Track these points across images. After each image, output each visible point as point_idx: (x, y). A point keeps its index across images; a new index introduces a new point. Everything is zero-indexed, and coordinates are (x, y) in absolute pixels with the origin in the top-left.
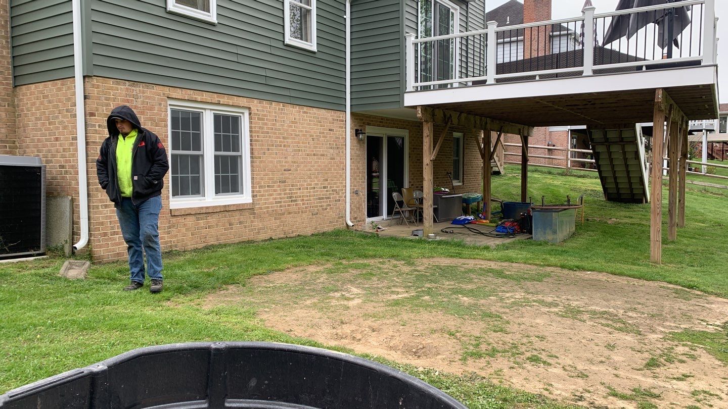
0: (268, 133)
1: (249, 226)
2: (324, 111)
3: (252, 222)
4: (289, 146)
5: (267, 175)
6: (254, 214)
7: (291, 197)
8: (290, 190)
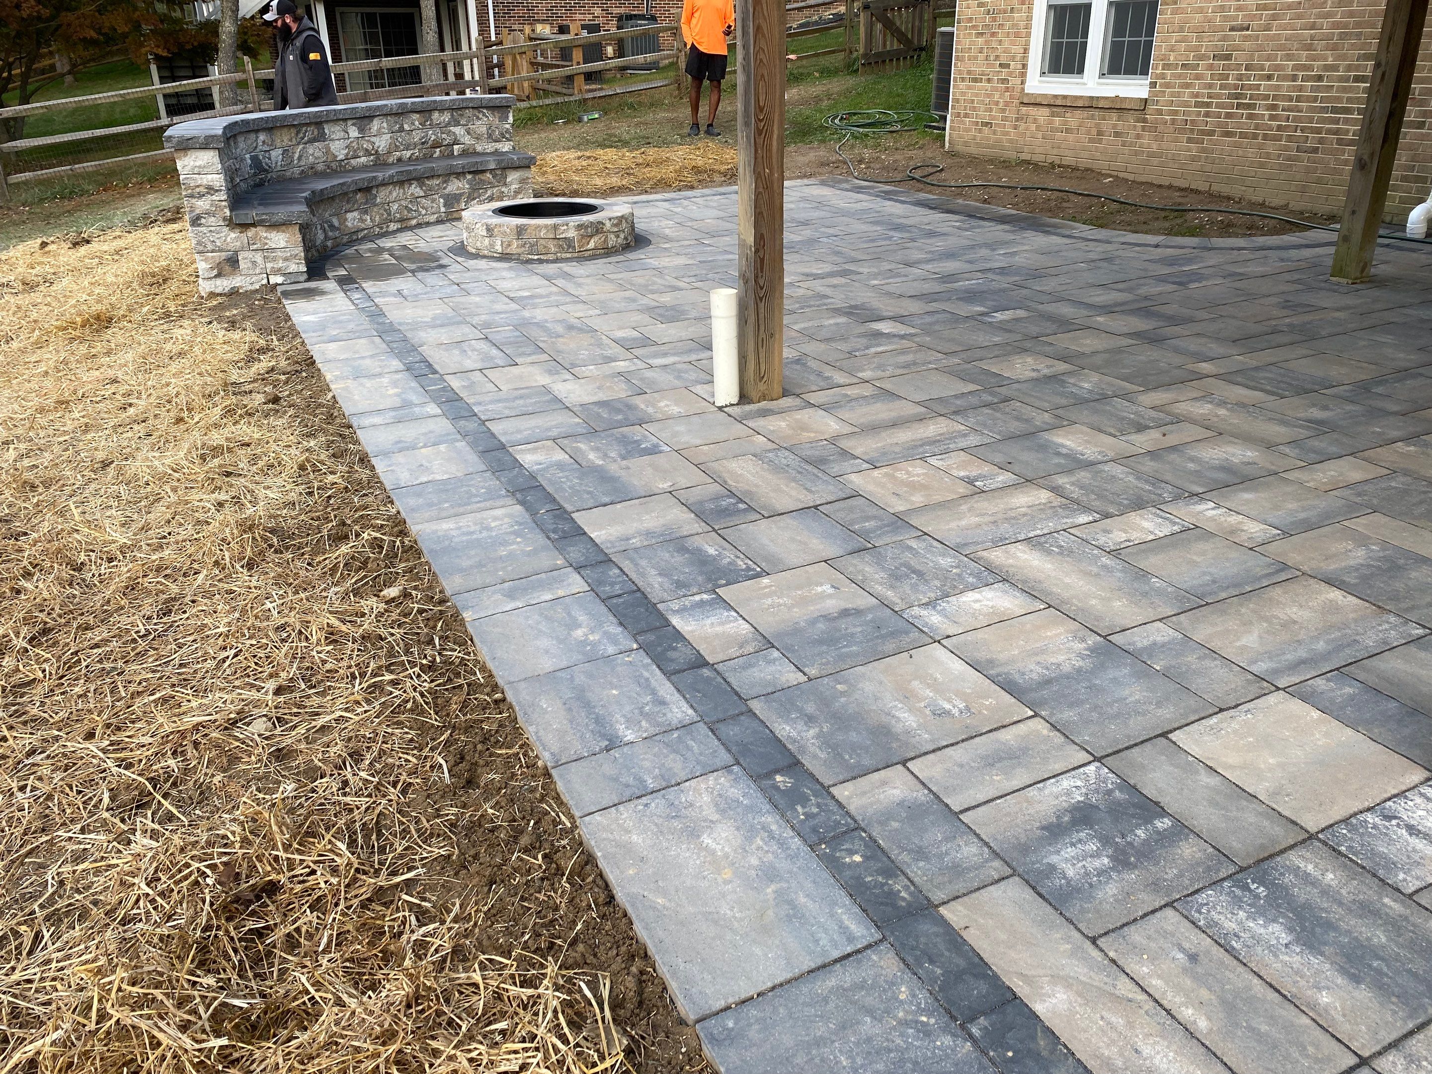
1: (1131, 144)
6: (1145, 121)
7: (1237, 96)
8: (1240, 78)
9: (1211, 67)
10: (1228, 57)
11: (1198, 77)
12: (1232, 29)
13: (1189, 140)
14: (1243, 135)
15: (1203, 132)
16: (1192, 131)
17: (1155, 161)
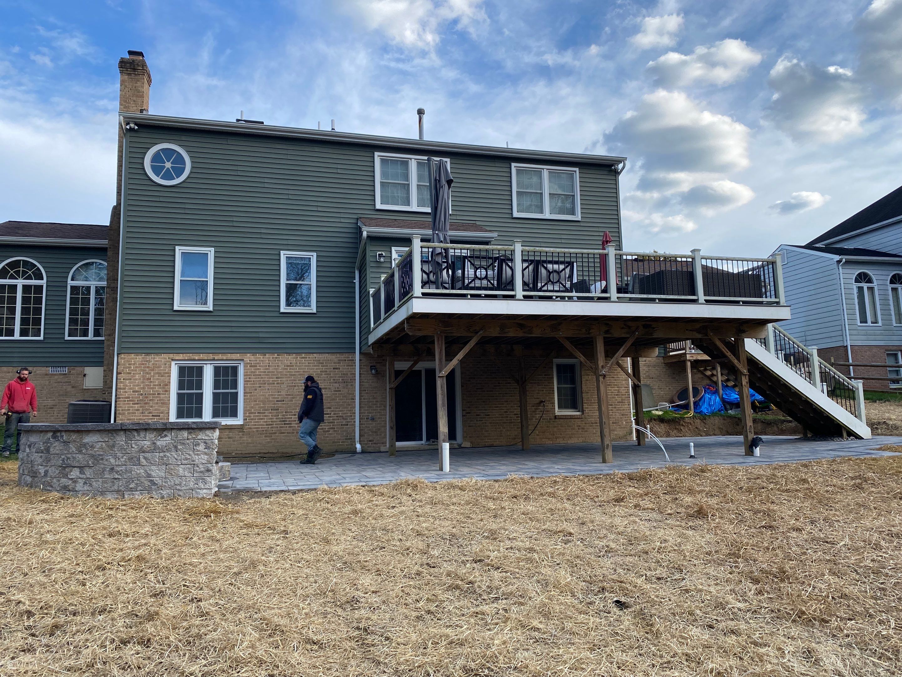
0: (260, 375)
1: (238, 441)
2: (327, 355)
3: (241, 437)
4: (283, 383)
5: (257, 404)
6: (244, 432)
7: (284, 421)
8: (284, 415)
9: (271, 413)
10: (278, 409)
11: (266, 416)
12: (277, 401)
13: (265, 437)
14: (289, 433)
15: (272, 434)
16: (266, 433)
17: (251, 445)
